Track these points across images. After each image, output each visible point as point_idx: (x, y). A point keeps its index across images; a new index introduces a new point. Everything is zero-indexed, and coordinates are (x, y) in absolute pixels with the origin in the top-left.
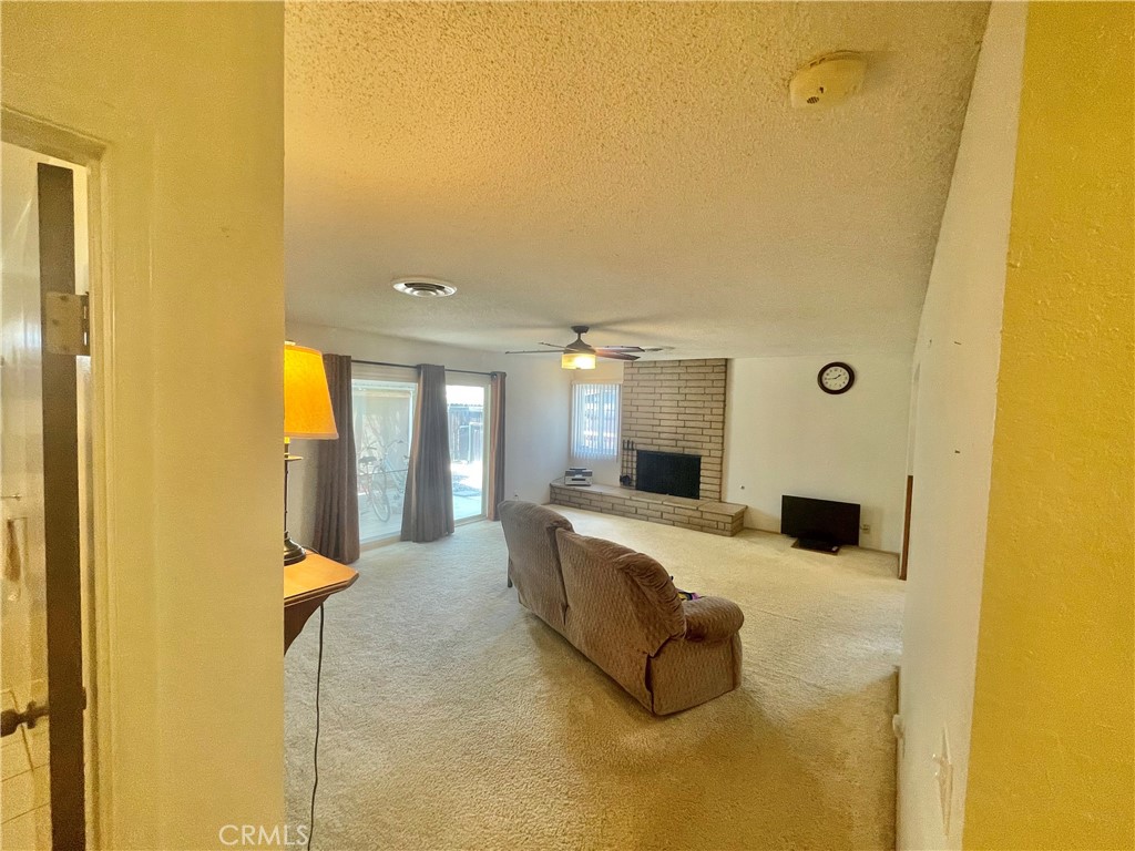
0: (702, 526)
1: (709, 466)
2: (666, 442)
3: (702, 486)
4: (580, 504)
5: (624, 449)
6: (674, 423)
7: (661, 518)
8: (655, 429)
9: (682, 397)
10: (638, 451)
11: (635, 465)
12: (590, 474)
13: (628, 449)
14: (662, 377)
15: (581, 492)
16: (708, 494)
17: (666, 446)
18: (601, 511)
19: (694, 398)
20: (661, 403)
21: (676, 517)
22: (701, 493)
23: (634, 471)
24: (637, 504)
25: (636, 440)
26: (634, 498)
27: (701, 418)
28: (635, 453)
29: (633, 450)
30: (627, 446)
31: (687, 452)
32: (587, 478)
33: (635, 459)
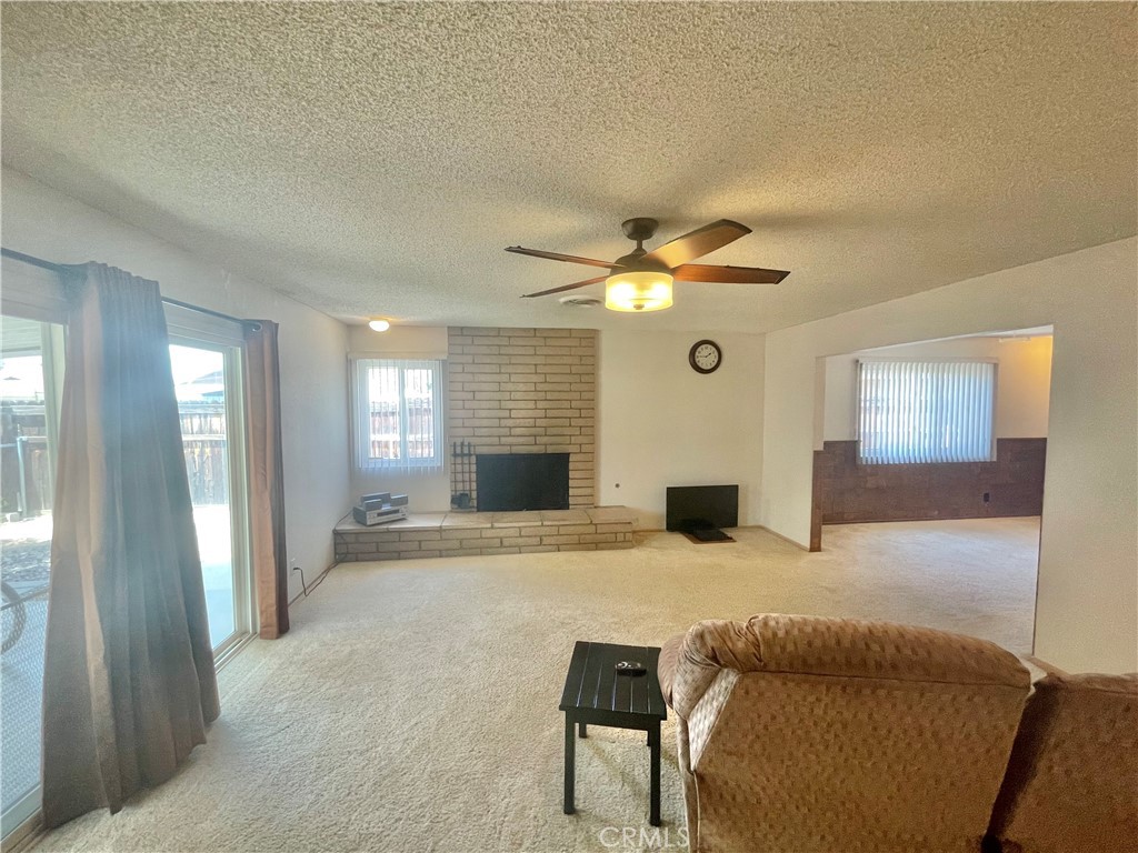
0: (596, 544)
1: (580, 466)
2: (521, 440)
3: (571, 492)
4: (399, 552)
5: (455, 455)
6: (531, 413)
7: (540, 544)
8: (504, 422)
9: (541, 378)
10: (477, 456)
11: (474, 476)
12: (404, 501)
13: (463, 455)
14: (510, 351)
15: (400, 532)
16: (580, 500)
17: (522, 446)
18: (441, 554)
19: (557, 379)
20: (510, 387)
21: (563, 539)
22: (571, 500)
23: (474, 486)
24: (502, 533)
25: (474, 441)
26: (496, 525)
27: (567, 404)
28: (474, 459)
29: (470, 455)
30: (456, 451)
31: (550, 450)
32: (402, 508)
33: (474, 468)
